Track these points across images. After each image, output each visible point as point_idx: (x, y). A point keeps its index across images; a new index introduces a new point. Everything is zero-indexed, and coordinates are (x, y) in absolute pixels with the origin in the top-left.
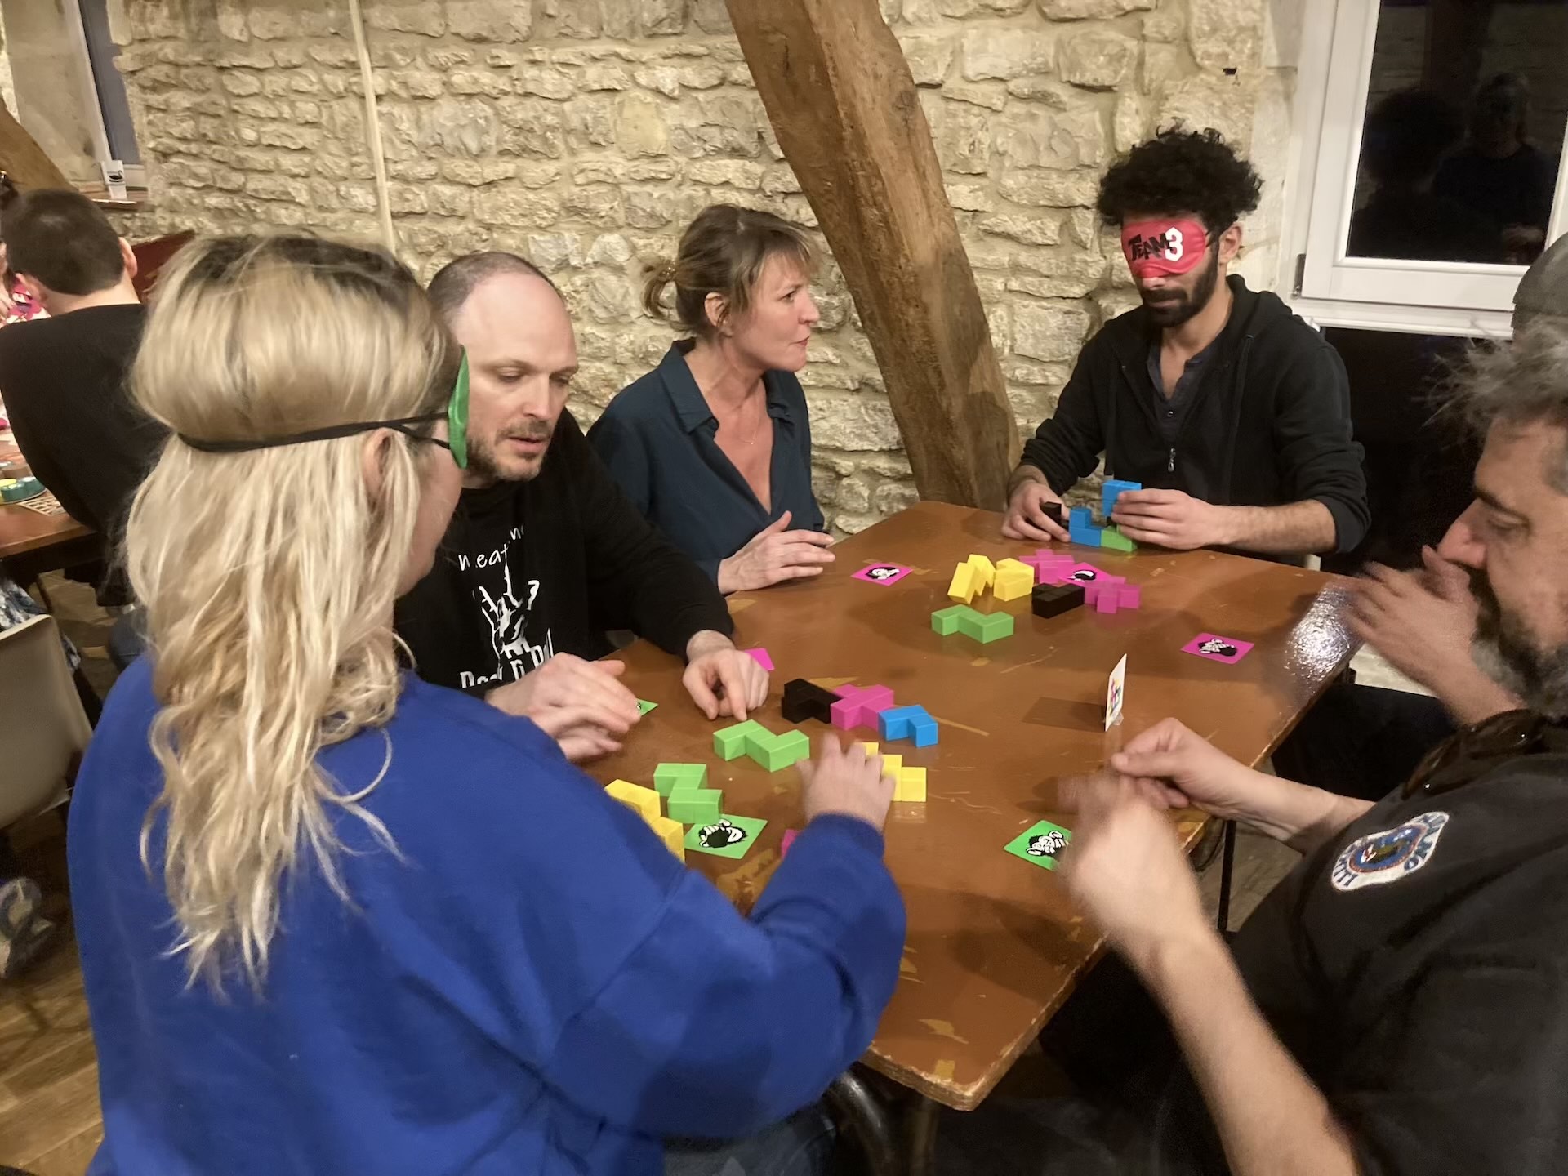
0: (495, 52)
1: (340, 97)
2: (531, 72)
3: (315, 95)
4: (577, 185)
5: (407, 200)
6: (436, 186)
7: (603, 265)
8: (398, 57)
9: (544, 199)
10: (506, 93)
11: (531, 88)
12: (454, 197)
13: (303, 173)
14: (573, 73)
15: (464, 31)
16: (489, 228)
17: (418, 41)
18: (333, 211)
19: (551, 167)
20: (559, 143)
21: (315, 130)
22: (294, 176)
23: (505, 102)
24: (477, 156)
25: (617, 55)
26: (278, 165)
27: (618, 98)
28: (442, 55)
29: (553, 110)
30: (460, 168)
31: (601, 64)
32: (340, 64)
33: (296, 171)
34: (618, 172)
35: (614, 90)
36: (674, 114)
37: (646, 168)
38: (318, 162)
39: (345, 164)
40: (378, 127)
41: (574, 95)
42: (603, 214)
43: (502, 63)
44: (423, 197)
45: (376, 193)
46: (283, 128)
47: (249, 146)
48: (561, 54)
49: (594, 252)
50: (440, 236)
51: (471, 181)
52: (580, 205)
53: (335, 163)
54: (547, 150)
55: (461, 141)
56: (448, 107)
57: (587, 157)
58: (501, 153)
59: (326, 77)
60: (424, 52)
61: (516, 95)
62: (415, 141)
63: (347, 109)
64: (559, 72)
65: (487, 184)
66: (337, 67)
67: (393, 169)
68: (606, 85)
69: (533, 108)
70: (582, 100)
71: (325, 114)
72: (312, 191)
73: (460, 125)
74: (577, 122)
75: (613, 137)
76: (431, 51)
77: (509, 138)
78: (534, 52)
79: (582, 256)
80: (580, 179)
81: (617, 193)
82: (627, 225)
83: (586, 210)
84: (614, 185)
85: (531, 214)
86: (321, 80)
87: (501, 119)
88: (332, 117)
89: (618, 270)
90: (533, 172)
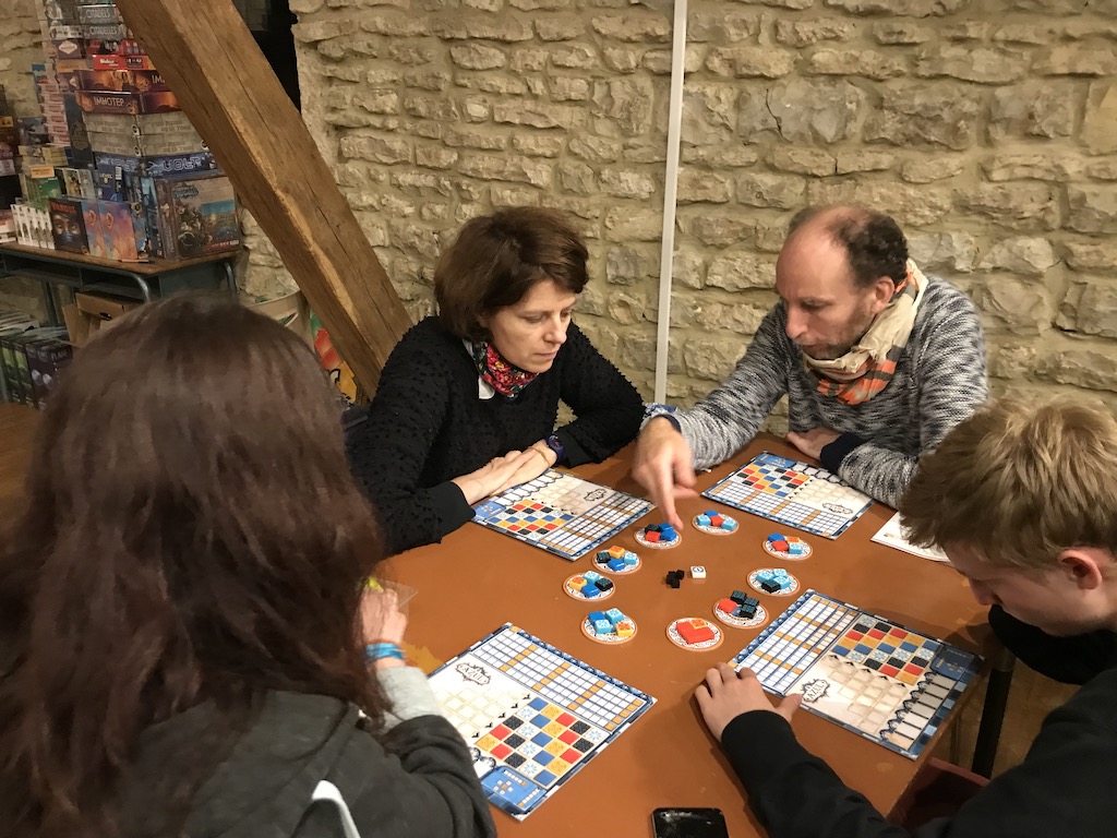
0: (897, 26)
1: (626, 73)
2: (950, 52)
3: (587, 71)
4: (990, 181)
5: (705, 188)
6: (753, 174)
7: (1007, 270)
8: (732, 31)
9: (932, 195)
10: (899, 75)
11: (949, 69)
12: (780, 188)
13: (548, 153)
14: (1027, 54)
17: (769, 16)
18: (586, 195)
20: (973, 133)
21: (577, 108)
22: (533, 156)
24: (832, 144)
25: (1109, 34)
26: (511, 143)
27: (1094, 85)
28: (806, 30)
29: (975, 95)
30: (798, 156)
31: (1077, 44)
32: (634, 38)
33: (539, 151)
34: (1072, 168)
35: (1093, 76)
38: (575, 142)
39: (616, 147)
40: (679, 106)
41: (1020, 78)
42: (1026, 215)
43: (906, 40)
44: (728, 185)
45: (660, 182)
46: (529, 105)
47: (472, 122)
48: (1013, 32)
49: (1000, 255)
50: (745, 229)
51: (815, 172)
52: (991, 204)
53: (602, 144)
54: (953, 140)
55: (811, 126)
56: (796, 89)
57: (1015, 151)
58: (868, 143)
59: (609, 51)
60: (776, 27)
61: (918, 77)
62: (732, 124)
63: (634, 87)
64: (1003, 52)
65: (839, 176)
66: (629, 41)
67: (689, 154)
68: (1080, 69)
69: (944, 92)
70: (1032, 85)
71: (599, 92)
72: (558, 173)
73: (812, 109)
74: (1014, 110)
75: (1070, 129)
76: (786, 26)
77: (890, 125)
78: (963, 28)
79: (975, 259)
80: (997, 175)
81: (1056, 192)
82: (1063, 228)
83: (999, 210)
84: (1058, 183)
85: (904, 211)
86: (602, 55)
87: (879, 104)
88: (609, 95)
89: (1030, 277)
90: (923, 164)
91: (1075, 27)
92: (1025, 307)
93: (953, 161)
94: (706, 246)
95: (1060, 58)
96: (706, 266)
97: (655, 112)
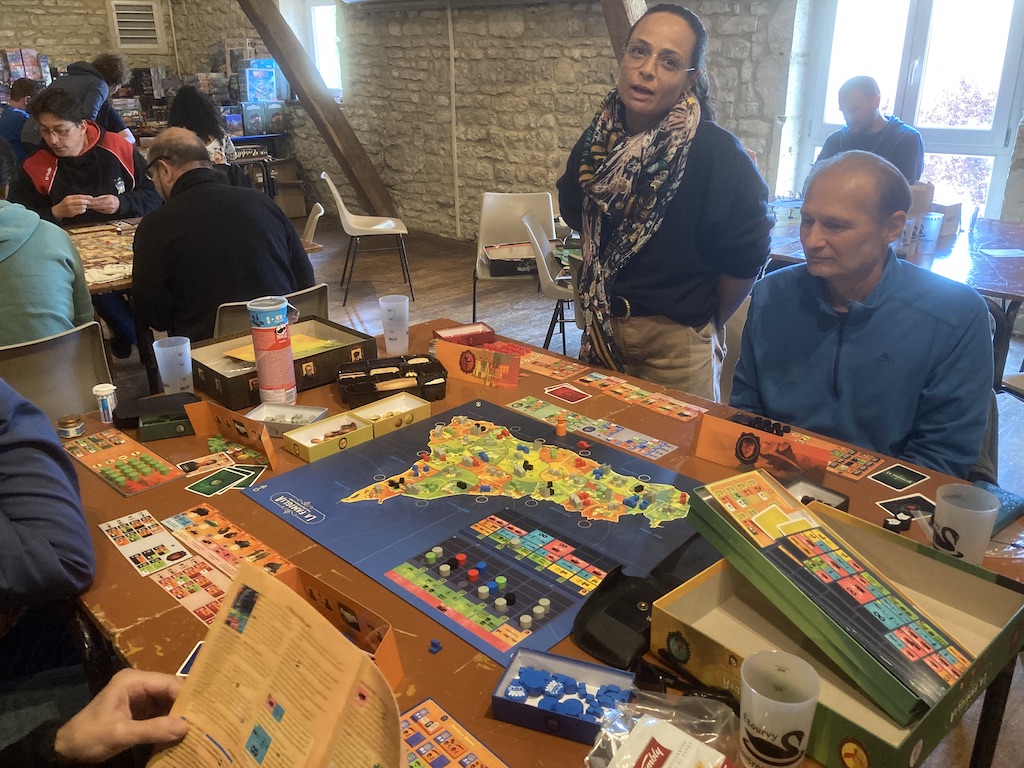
0: (508, 42)
1: (438, 59)
2: (520, 50)
3: (427, 58)
4: (536, 95)
5: (463, 101)
6: (476, 95)
7: (544, 127)
8: (466, 43)
9: (522, 100)
10: (510, 58)
11: (521, 56)
12: (484, 100)
13: (417, 90)
14: (539, 51)
15: (495, 34)
16: (498, 112)
17: (475, 38)
18: (429, 106)
19: (526, 88)
20: (530, 78)
21: (425, 73)
22: (414, 91)
23: (510, 61)
24: (495, 83)
25: (558, 44)
26: (407, 87)
27: (556, 61)
28: (486, 42)
29: (529, 65)
30: (487, 88)
33: (415, 89)
34: (554, 89)
35: (555, 58)
36: (577, 66)
37: (565, 88)
38: (425, 85)
39: (437, 86)
40: (453, 71)
41: (538, 59)
42: (546, 106)
43: (510, 47)
44: (470, 100)
45: (450, 99)
46: (411, 72)
47: (395, 79)
48: (534, 44)
49: (542, 121)
50: (476, 116)
51: (492, 93)
52: (537, 103)
53: (433, 86)
54: (525, 81)
55: (489, 77)
56: (484, 64)
57: (542, 84)
58: (506, 82)
59: (433, 51)
60: (477, 42)
61: (514, 59)
62: (469, 77)
63: (440, 64)
64: (533, 50)
65: (498, 94)
66: (439, 47)
67: (458, 89)
68: (552, 55)
69: (521, 64)
70: (542, 61)
71: (431, 65)
72: (420, 97)
73: (490, 71)
74: (539, 70)
75: (552, 76)
76: (480, 41)
77: (510, 76)
78: (524, 42)
79: (535, 123)
80: (538, 92)
81: (552, 98)
82: (555, 110)
83: (540, 105)
84: (552, 94)
85: (516, 106)
86: (431, 52)
87: (506, 68)
88: (434, 68)
89: (551, 129)
90: (519, 90)
92: (550, 140)
94: (465, 123)
96: (466, 132)
97: (447, 73)
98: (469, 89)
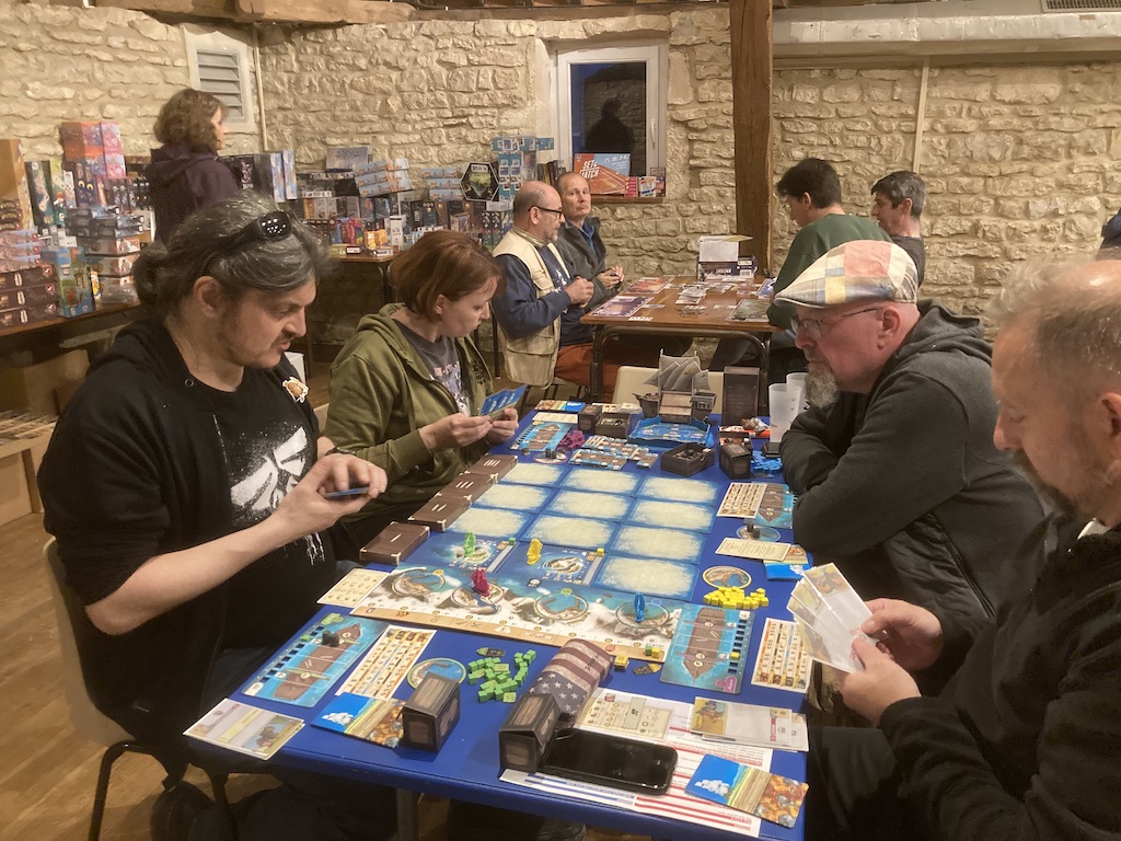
0: (1029, 109)
1: (890, 132)
2: (1053, 119)
3: (867, 132)
4: (1073, 173)
6: (957, 178)
7: (1081, 212)
8: (948, 112)
9: (1046, 181)
10: (1030, 129)
11: (1053, 126)
12: (972, 183)
14: (1086, 119)
15: (1007, 100)
16: (997, 198)
17: (966, 105)
20: (1064, 153)
21: (860, 151)
23: (1029, 133)
24: (998, 161)
27: (1113, 131)
28: (986, 110)
29: (1064, 137)
30: (982, 168)
31: (1105, 115)
32: (895, 116)
34: (1107, 166)
35: (1114, 128)
39: (883, 169)
41: (1084, 129)
42: (1088, 187)
43: (1033, 114)
44: (944, 184)
46: (831, 150)
48: (1079, 111)
49: (1079, 206)
50: (954, 205)
51: (990, 175)
52: (1073, 183)
53: (874, 168)
54: (1055, 157)
55: (988, 154)
56: (980, 138)
57: (1082, 160)
58: (1014, 160)
59: (880, 122)
60: (970, 109)
61: (1038, 130)
62: (946, 155)
63: (893, 139)
64: (1075, 119)
65: (1001, 175)
66: (892, 117)
68: (1108, 125)
69: (1051, 136)
70: (1089, 132)
73: (989, 146)
74: (1081, 143)
75: (1105, 149)
76: (975, 109)
77: (1026, 151)
78: (1059, 109)
79: (1067, 208)
80: (1075, 171)
81: (1100, 177)
82: (1105, 192)
83: (1077, 186)
84: (1101, 173)
85: (1033, 189)
86: (876, 124)
87: (1020, 142)
88: (879, 143)
89: (1091, 214)
90: (1042, 168)
91: (1105, 108)
92: (1090, 227)
93: (1056, 166)
94: (932, 215)
95: (1100, 121)
96: (932, 225)
97: (904, 151)
98: (946, 171)
